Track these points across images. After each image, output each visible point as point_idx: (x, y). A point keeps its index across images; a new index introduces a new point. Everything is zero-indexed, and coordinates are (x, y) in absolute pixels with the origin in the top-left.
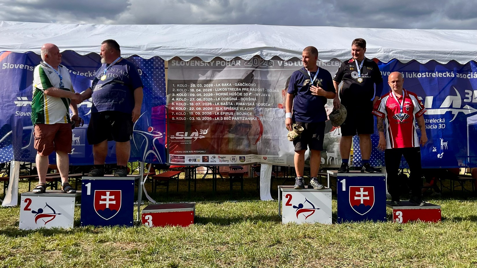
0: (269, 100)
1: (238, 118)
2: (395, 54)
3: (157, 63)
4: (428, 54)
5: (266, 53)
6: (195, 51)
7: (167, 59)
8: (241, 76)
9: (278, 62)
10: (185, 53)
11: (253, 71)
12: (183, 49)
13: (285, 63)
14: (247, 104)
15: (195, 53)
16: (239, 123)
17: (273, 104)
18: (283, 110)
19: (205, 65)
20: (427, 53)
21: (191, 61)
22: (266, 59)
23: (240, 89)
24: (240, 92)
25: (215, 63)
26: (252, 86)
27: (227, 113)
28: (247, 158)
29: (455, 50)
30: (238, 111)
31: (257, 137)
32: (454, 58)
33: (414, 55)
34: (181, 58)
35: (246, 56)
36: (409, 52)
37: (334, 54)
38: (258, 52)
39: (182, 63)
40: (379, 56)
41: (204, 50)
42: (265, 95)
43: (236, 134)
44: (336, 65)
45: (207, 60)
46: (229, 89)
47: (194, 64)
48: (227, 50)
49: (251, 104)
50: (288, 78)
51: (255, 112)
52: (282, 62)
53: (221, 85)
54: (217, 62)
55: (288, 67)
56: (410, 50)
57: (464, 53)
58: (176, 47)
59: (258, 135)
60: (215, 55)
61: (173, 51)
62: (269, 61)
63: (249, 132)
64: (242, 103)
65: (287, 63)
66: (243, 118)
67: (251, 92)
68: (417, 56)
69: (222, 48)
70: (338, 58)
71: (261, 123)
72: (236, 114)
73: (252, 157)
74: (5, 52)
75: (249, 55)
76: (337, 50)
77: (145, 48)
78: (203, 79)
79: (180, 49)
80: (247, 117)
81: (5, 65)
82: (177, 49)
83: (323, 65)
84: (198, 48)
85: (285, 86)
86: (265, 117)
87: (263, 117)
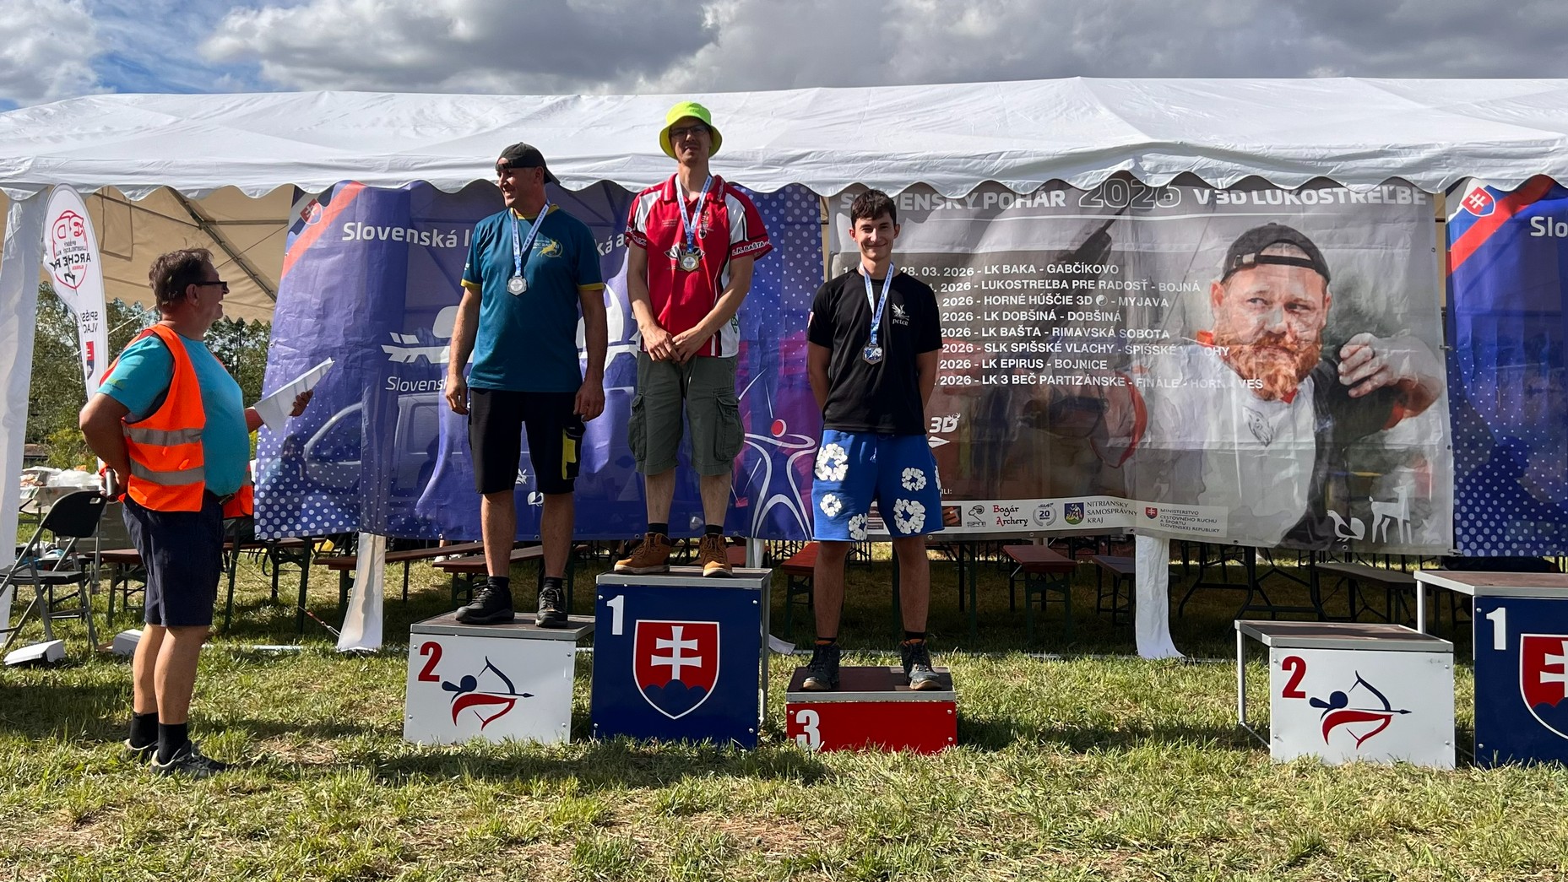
0: (1165, 318)
1: (1060, 380)
3: (797, 204)
5: (1153, 164)
6: (916, 165)
7: (829, 193)
8: (1068, 241)
9: (1196, 191)
10: (884, 172)
11: (1111, 222)
12: (877, 158)
13: (1218, 196)
14: (1091, 333)
15: (914, 170)
16: (1064, 394)
17: (1178, 331)
18: (1215, 351)
19: (951, 207)
21: (906, 196)
22: (1152, 184)
23: (1065, 284)
24: (1064, 292)
25: (980, 199)
26: (1106, 272)
27: (1022, 363)
28: (1091, 508)
30: (1059, 356)
31: (1123, 443)
35: (1085, 178)
37: (1394, 162)
38: (1126, 162)
40: (1558, 167)
41: (945, 160)
42: (1152, 301)
43: (1054, 432)
44: (1400, 201)
45: (954, 189)
46: (1028, 284)
47: (913, 205)
48: (1020, 156)
49: (1102, 333)
50: (1231, 243)
51: (1118, 360)
52: (1207, 192)
53: (1000, 269)
54: (986, 195)
55: (1230, 207)
58: (855, 155)
59: (1128, 435)
60: (985, 175)
61: (846, 168)
62: (1163, 190)
63: (1096, 424)
64: (1071, 329)
65: (1226, 195)
67: (1103, 292)
69: (1002, 153)
70: (1408, 177)
71: (1140, 398)
72: (1053, 365)
73: (1107, 507)
74: (348, 186)
75: (1094, 172)
76: (1404, 148)
77: (760, 159)
78: (942, 251)
79: (870, 158)
80: (1091, 377)
81: (349, 228)
82: (858, 161)
83: (1354, 201)
84: (926, 154)
85: (1222, 270)
86: (1154, 377)
87: (1145, 377)
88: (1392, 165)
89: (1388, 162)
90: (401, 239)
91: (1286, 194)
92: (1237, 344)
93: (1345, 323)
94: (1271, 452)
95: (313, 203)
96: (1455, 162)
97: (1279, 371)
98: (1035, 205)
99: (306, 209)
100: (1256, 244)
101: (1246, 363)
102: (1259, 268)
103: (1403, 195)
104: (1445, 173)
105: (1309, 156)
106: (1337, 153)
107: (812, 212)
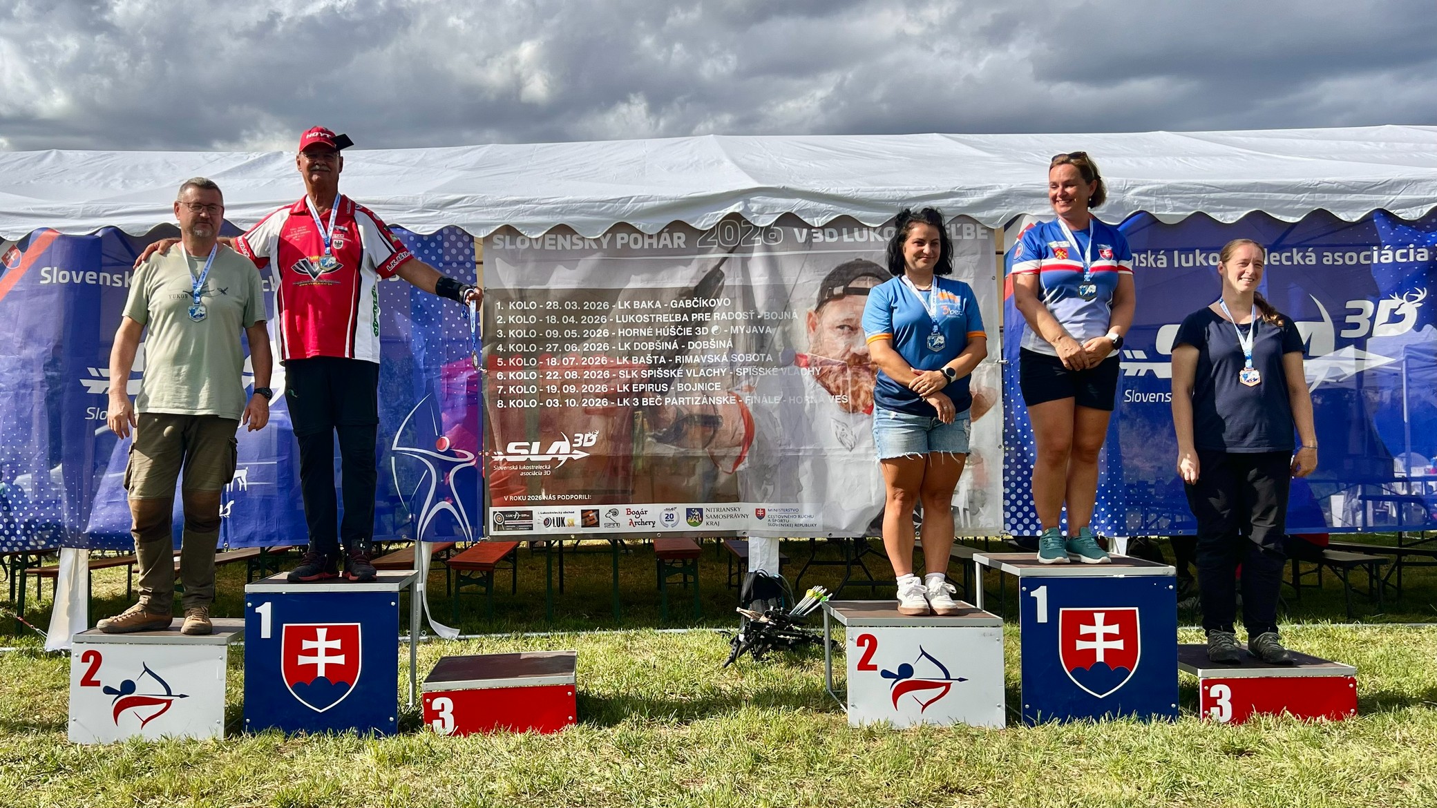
0: (769, 343)
1: (682, 401)
2: (1142, 198)
3: (453, 245)
4: (1242, 195)
5: (761, 206)
6: (558, 208)
7: (482, 234)
8: (689, 278)
9: (796, 230)
10: (530, 215)
11: (724, 259)
12: (523, 202)
13: (814, 235)
14: (707, 359)
15: (557, 213)
16: (685, 412)
17: (780, 355)
18: (809, 371)
19: (587, 247)
20: (1240, 191)
21: (548, 237)
22: (759, 224)
23: (685, 318)
24: (684, 324)
25: (613, 239)
26: (720, 305)
27: (650, 387)
28: (709, 514)
29: (1327, 179)
30: (681, 380)
31: (735, 452)
32: (1322, 202)
33: (1200, 199)
34: (519, 229)
35: (703, 219)
36: (1185, 189)
37: (962, 201)
38: (737, 205)
39: (523, 242)
41: (582, 204)
42: (758, 329)
43: (677, 445)
44: (965, 237)
45: (592, 231)
46: (655, 318)
47: (556, 245)
48: (646, 200)
49: (717, 358)
50: (824, 277)
51: (730, 381)
52: (805, 231)
53: (632, 305)
54: (619, 236)
55: (824, 245)
56: (1189, 183)
57: (1352, 187)
58: (504, 199)
59: (739, 445)
60: (617, 217)
61: (496, 211)
62: (767, 230)
63: (713, 437)
64: (691, 357)
65: (820, 235)
66: (695, 400)
67: (717, 323)
68: (1207, 199)
69: (632, 197)
70: (973, 215)
71: (748, 413)
72: (676, 388)
73: (724, 513)
74: (45, 233)
75: (710, 214)
76: (970, 189)
77: (420, 204)
78: (582, 286)
79: (518, 202)
80: (708, 397)
81: (46, 272)
82: (507, 205)
84: (566, 198)
85: (816, 300)
86: (759, 395)
87: (753, 395)
88: (960, 205)
89: (957, 202)
90: (94, 282)
91: (871, 232)
92: (828, 364)
94: (854, 456)
95: (13, 248)
96: (1013, 201)
97: (861, 387)
98: (661, 246)
99: (6, 254)
100: (845, 278)
101: (835, 381)
102: (847, 299)
103: (969, 231)
104: (1004, 211)
105: (891, 198)
106: (913, 194)
107: (467, 252)
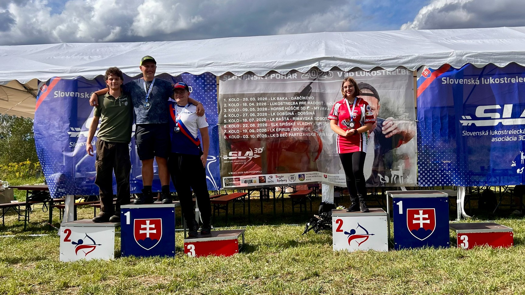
1: (295, 135)
2: (469, 58)
3: (208, 79)
4: (507, 56)
5: (325, 64)
7: (219, 75)
9: (338, 73)
10: (238, 68)
12: (235, 64)
13: (345, 74)
15: (248, 67)
16: (297, 139)
19: (259, 79)
22: (324, 71)
25: (269, 76)
28: (307, 176)
33: (491, 58)
34: (233, 73)
35: (303, 68)
36: (485, 54)
37: (400, 61)
38: (316, 63)
39: (235, 78)
40: (451, 61)
41: (257, 64)
42: (324, 108)
43: (294, 152)
44: (402, 74)
45: (261, 73)
46: (285, 103)
47: (247, 78)
48: (282, 62)
49: (309, 118)
53: (276, 99)
56: (487, 52)
59: (317, 152)
60: (271, 68)
61: (225, 67)
62: (328, 72)
63: (307, 149)
66: (300, 135)
67: (309, 105)
68: (494, 58)
69: (276, 61)
70: (404, 66)
71: (320, 139)
73: (312, 176)
74: (56, 78)
75: (306, 67)
76: (404, 56)
77: (196, 65)
82: (229, 65)
83: (388, 74)
84: (251, 62)
86: (325, 133)
87: (322, 133)
91: (366, 73)
93: (384, 114)
95: (44, 85)
96: (420, 60)
98: (288, 78)
99: (42, 87)
103: (403, 72)
104: (417, 64)
105: (374, 60)
106: (382, 59)
107: (213, 81)
